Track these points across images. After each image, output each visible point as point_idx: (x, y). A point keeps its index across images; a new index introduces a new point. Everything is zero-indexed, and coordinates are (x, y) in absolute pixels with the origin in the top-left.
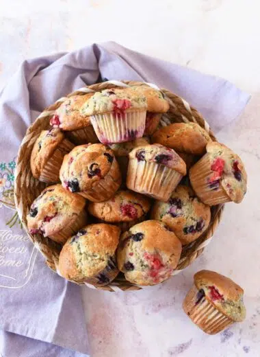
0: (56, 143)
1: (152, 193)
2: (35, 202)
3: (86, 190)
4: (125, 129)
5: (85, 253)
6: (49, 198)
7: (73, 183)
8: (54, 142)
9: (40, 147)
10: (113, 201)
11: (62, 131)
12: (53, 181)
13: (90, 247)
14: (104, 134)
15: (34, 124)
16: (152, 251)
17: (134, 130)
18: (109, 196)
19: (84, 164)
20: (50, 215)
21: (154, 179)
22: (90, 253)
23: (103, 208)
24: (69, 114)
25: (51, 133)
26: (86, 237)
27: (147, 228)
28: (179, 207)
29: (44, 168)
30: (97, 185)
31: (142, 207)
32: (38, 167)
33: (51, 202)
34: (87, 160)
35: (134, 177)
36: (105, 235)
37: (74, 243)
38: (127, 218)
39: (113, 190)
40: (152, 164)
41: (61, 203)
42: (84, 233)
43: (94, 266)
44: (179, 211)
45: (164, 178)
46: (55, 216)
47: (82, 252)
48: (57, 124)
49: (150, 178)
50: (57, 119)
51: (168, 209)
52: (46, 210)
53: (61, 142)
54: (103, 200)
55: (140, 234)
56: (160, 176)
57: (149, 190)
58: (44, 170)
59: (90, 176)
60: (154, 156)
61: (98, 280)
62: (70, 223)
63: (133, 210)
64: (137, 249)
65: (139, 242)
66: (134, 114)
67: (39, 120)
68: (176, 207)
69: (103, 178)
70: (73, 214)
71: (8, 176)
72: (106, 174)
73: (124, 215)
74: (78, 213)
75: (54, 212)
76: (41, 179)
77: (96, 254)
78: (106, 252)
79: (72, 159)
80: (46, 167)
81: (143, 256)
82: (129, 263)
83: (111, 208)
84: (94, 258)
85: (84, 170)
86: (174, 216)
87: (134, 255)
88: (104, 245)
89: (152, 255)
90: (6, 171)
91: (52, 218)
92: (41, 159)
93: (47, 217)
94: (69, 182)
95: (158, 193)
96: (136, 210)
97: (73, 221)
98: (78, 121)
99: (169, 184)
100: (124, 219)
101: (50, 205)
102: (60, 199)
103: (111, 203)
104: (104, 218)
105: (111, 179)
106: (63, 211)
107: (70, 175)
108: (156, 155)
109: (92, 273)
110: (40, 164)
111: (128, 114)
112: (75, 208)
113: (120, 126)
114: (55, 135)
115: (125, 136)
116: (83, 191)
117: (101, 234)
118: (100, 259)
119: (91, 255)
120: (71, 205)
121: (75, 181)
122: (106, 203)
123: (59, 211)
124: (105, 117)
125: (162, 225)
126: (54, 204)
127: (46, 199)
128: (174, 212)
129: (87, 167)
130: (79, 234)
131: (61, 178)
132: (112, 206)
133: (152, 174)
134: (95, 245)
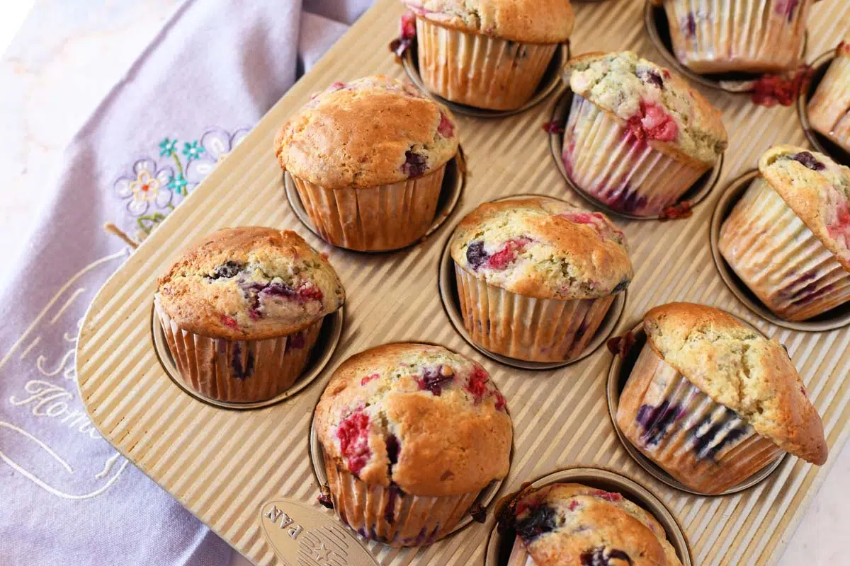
4: (624, 178)
17: (641, 194)
71: (172, 179)
90: (171, 162)
115: (610, 193)
124: (603, 120)
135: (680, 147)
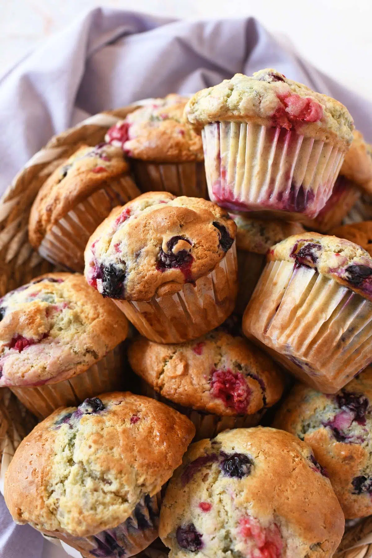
0: (104, 174)
1: (308, 360)
2: (8, 295)
3: (139, 300)
4: (287, 176)
5: (81, 462)
6: (42, 295)
7: (112, 270)
8: (101, 170)
9: (65, 175)
10: (198, 350)
11: (126, 156)
12: (68, 264)
13: (101, 454)
14: (228, 177)
15: (72, 131)
16: (266, 519)
17: (308, 188)
18: (191, 333)
19: (157, 230)
20: (28, 334)
21: (325, 325)
22: (97, 468)
23: (165, 361)
24: (156, 123)
25: (99, 151)
26: (99, 422)
27: (266, 446)
28: (360, 420)
29: (56, 222)
30: (171, 293)
31: (264, 389)
32: (45, 217)
33: (43, 305)
34: (165, 223)
35: (272, 306)
36: (150, 431)
37: (65, 426)
38: (219, 404)
39: (208, 323)
40: (331, 283)
41: (67, 315)
42: (98, 408)
43: (94, 508)
44: (357, 430)
45: (352, 330)
46: (39, 341)
47: (76, 459)
48: (120, 139)
49: (316, 319)
50: (125, 129)
51: (329, 415)
52: (23, 319)
53: (115, 178)
54: (172, 340)
55: (245, 459)
56: (344, 320)
57: (304, 349)
58: (55, 229)
59: (161, 265)
60: (343, 264)
61: (94, 545)
62: (71, 372)
63: (241, 390)
64: (225, 498)
65: (235, 479)
66: (321, 146)
67: (85, 128)
68: (352, 415)
69: (193, 283)
70: (88, 351)
72: (202, 274)
73: (216, 396)
74: (101, 353)
75: (41, 330)
76: (44, 251)
77: (110, 476)
78: (141, 481)
79: (128, 212)
80: (62, 221)
81: (238, 523)
82: (191, 528)
83: (186, 367)
84: (102, 485)
85: (150, 246)
86: (339, 436)
87: (213, 512)
88: (140, 460)
89: (261, 529)
91: (31, 343)
92: (57, 199)
93: (20, 337)
94: (102, 267)
95: (324, 365)
96: (249, 392)
97: (79, 367)
98: (172, 142)
99: (358, 351)
100: (211, 404)
101: (38, 311)
102: (67, 305)
103: (189, 353)
104: (161, 388)
105: (212, 293)
106: (65, 336)
107: (112, 248)
108: (351, 263)
109: (83, 528)
110: (50, 211)
111: (306, 140)
112: (95, 338)
113: (276, 164)
114: (108, 158)
115: (280, 195)
116: (129, 300)
117: (143, 426)
118: (117, 494)
119: (98, 474)
120: (89, 327)
121: (120, 266)
122: (180, 350)
123: (54, 331)
124: (247, 130)
125: (306, 453)
126: (48, 311)
127: (34, 295)
128: (344, 426)
129: (161, 241)
130: (83, 407)
131: (88, 256)
132: (191, 362)
134: (117, 451)
135: (329, 126)
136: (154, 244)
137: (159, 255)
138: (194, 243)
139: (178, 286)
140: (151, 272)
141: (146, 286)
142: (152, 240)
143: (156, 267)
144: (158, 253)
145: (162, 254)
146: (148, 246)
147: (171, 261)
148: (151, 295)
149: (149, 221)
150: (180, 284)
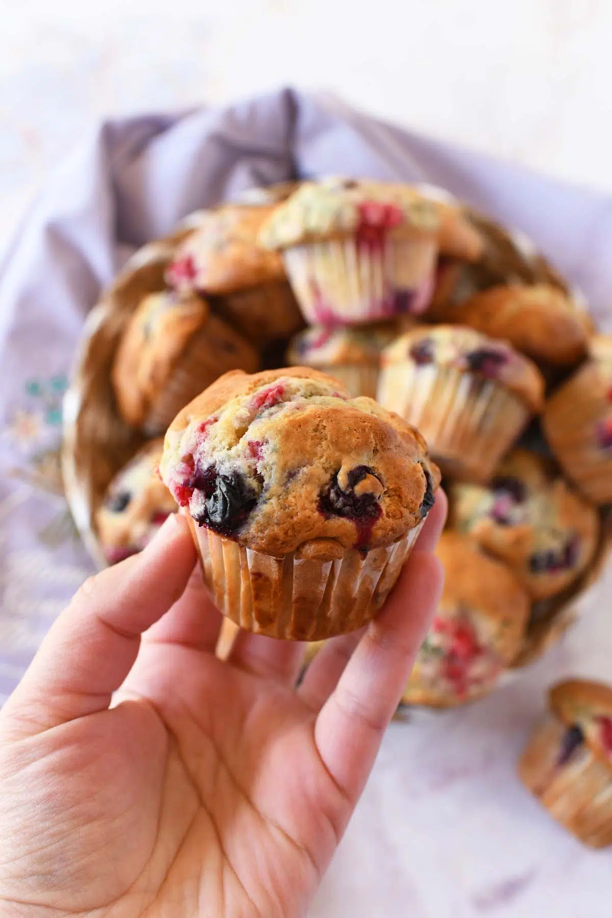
3: (261, 550)
19: (335, 444)
44: (518, 512)
59: (325, 506)
69: (364, 552)
72: (383, 543)
85: (316, 466)
86: (503, 521)
94: (212, 471)
95: (468, 454)
107: (243, 446)
116: (243, 544)
121: (252, 483)
125: (473, 547)
129: (338, 465)
133: (453, 400)
136: (326, 466)
137: (327, 487)
138: (388, 487)
139: (340, 551)
140: (308, 513)
141: (290, 533)
142: (324, 458)
143: (318, 507)
144: (326, 484)
145: (332, 487)
146: (314, 467)
147: (345, 505)
148: (288, 550)
149: (324, 424)
150: (345, 547)
